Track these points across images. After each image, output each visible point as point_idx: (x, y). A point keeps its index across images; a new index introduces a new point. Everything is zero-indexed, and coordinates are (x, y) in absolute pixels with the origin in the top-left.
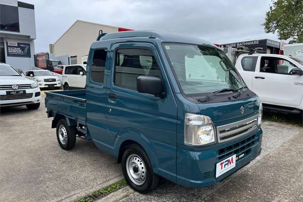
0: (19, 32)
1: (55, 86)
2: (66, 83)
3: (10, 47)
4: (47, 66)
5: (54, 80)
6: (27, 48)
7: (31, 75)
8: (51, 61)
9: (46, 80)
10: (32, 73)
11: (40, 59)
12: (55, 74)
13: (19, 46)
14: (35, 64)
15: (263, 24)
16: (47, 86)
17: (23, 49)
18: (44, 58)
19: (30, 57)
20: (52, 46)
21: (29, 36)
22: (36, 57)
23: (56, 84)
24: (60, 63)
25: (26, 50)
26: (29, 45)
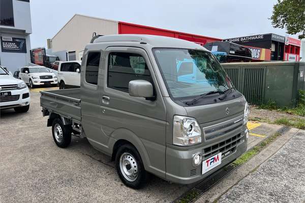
0: (13, 25)
1: (52, 83)
2: (62, 81)
3: (5, 42)
4: (44, 62)
5: (51, 77)
6: (22, 43)
7: (27, 72)
8: (48, 57)
9: (42, 77)
10: (27, 69)
11: (36, 54)
12: (51, 70)
13: (14, 40)
14: (31, 60)
15: (270, 18)
16: (43, 83)
17: (18, 44)
18: (40, 53)
19: (26, 52)
20: (49, 41)
21: (25, 31)
22: (32, 52)
23: (53, 81)
24: (58, 59)
25: (21, 46)
26: (25, 40)
